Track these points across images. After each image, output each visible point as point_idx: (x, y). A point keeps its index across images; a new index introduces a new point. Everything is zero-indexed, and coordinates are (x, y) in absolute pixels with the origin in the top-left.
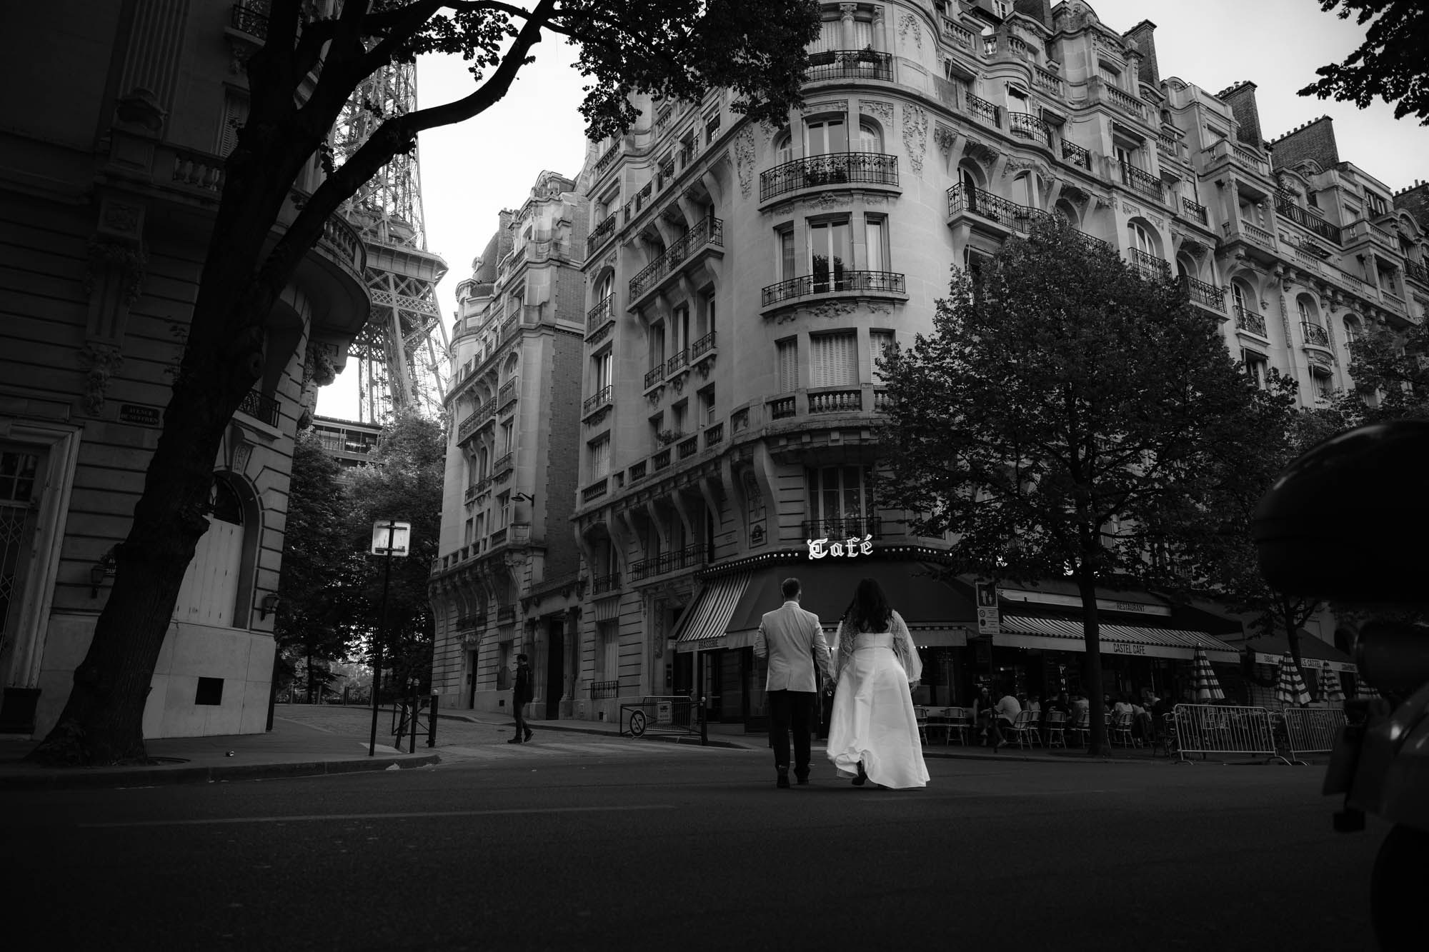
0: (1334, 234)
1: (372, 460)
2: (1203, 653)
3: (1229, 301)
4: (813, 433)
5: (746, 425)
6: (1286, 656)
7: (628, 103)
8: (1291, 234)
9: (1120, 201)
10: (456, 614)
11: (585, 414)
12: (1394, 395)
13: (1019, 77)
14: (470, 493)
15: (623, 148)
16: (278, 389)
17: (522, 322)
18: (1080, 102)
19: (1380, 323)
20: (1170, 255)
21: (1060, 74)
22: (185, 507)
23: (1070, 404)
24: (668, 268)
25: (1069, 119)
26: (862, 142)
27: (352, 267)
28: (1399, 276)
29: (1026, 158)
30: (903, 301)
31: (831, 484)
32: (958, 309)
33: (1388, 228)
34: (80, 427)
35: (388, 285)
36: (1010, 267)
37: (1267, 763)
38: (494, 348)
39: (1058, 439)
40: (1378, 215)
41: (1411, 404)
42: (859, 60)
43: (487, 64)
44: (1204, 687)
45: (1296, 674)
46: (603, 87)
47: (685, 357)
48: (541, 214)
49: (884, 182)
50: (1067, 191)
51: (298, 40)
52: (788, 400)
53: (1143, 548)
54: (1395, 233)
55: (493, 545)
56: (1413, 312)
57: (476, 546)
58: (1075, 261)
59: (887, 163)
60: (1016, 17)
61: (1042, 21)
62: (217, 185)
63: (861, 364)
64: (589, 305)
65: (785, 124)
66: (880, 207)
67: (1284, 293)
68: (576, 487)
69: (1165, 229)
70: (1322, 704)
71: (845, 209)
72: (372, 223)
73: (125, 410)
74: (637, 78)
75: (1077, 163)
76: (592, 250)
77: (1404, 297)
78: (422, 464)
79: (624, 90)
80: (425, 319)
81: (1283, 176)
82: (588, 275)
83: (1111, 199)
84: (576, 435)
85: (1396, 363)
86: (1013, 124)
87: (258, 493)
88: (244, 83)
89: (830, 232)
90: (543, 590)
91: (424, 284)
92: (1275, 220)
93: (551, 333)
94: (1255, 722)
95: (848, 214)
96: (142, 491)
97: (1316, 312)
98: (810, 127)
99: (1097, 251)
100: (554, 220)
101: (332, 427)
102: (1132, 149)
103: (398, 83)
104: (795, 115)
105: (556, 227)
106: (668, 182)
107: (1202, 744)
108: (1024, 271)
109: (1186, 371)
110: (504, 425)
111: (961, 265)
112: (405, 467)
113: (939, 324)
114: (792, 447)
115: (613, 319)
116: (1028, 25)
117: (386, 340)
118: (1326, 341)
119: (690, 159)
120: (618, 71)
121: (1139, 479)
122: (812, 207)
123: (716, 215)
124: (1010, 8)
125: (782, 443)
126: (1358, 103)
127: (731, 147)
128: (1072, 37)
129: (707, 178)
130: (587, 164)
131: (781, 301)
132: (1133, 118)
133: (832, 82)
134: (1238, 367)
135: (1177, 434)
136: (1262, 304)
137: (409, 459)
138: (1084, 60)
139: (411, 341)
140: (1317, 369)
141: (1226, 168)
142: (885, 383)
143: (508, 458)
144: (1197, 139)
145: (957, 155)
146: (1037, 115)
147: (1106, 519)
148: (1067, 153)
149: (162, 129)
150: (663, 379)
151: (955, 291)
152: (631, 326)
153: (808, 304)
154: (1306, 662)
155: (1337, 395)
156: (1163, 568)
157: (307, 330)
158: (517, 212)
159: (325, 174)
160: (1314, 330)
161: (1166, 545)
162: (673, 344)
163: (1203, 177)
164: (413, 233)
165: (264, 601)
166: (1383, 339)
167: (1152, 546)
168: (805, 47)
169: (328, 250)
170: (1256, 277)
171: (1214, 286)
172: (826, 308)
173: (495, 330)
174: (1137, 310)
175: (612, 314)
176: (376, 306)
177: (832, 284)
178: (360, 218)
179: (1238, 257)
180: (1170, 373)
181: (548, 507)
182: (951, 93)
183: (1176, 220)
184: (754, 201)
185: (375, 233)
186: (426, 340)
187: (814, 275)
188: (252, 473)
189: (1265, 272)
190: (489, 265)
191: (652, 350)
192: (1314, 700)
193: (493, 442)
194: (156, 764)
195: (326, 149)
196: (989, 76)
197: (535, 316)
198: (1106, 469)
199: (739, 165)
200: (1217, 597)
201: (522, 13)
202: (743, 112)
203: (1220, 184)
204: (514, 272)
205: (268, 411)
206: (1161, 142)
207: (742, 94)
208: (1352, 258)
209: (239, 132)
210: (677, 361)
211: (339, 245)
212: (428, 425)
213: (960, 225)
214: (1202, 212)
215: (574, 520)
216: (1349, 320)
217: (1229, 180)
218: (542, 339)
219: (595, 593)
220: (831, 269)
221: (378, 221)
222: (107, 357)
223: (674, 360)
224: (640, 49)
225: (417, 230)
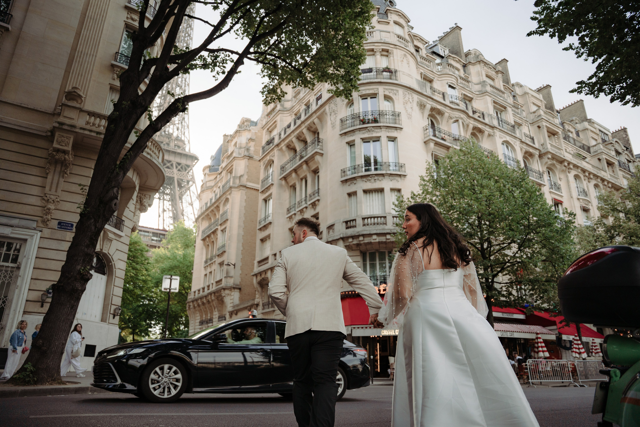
0: (588, 150)
1: (163, 246)
2: (539, 336)
3: (546, 177)
4: (364, 236)
5: (333, 232)
6: (576, 336)
7: (281, 89)
8: (570, 149)
9: (498, 133)
10: (199, 318)
11: (259, 226)
12: (617, 219)
13: (452, 81)
14: (206, 262)
15: (279, 107)
16: (124, 214)
17: (231, 184)
18: (478, 91)
19: (609, 187)
20: (520, 157)
21: (469, 79)
22: (83, 268)
23: (480, 223)
24: (298, 160)
25: (474, 98)
26: (385, 106)
27: (158, 161)
28: (616, 167)
29: (457, 114)
30: (405, 176)
31: (373, 259)
32: (429, 180)
33: (610, 146)
34: (40, 231)
35: (173, 167)
36: (452, 162)
37: (569, 386)
38: (218, 196)
39: (475, 239)
40: (605, 141)
41: (624, 223)
42: (383, 71)
43: (221, 74)
44: (540, 351)
45: (580, 344)
46: (270, 82)
47: (306, 200)
48: (241, 136)
49: (395, 123)
50: (475, 128)
51: (141, 66)
52: (353, 220)
53: (513, 288)
54: (613, 149)
55: (217, 286)
56: (623, 182)
57: (208, 286)
58: (480, 159)
59: (396, 115)
60: (450, 56)
61: (461, 57)
62: (104, 127)
63: (386, 204)
64: (262, 176)
65: (351, 98)
66: (393, 134)
67: (568, 174)
68: (254, 260)
69: (517, 145)
70: (592, 358)
71: (378, 135)
72: (167, 140)
73: (59, 223)
74: (286, 79)
75: (479, 117)
76: (264, 152)
77: (618, 176)
78: (185, 248)
79: (280, 84)
80: (188, 182)
81: (565, 124)
82: (262, 163)
83: (494, 132)
84: (255, 235)
85: (617, 205)
86: (451, 99)
87: (113, 261)
88: (117, 83)
89: (372, 144)
90: (239, 308)
91: (188, 166)
92: (563, 143)
93: (245, 189)
94: (563, 367)
95: (379, 137)
96: (65, 259)
97: (582, 183)
98: (362, 99)
99: (489, 155)
100: (247, 138)
101: (146, 231)
102: (502, 111)
103: (182, 81)
104: (355, 94)
105: (248, 142)
106: (298, 122)
107: (540, 377)
108: (458, 164)
109: (529, 209)
110: (222, 231)
111: (431, 161)
112: (177, 249)
113: (421, 187)
114: (355, 242)
115: (273, 183)
116: (455, 59)
117: (171, 191)
118: (587, 195)
119: (308, 112)
120: (277, 75)
121: (511, 257)
122: (364, 133)
123: (320, 137)
124: (447, 52)
125: (350, 240)
126: (594, 96)
127: (327, 107)
128: (474, 64)
129: (316, 121)
130: (263, 114)
131: (349, 175)
132: (501, 98)
133: (372, 81)
134: (551, 207)
135: (526, 237)
136: (560, 178)
137: (179, 246)
138: (479, 74)
139: (182, 192)
140: (584, 207)
141: (541, 120)
142: (397, 213)
143: (224, 246)
144: (528, 108)
145: (427, 112)
146: (461, 96)
147: (496, 275)
148: (474, 112)
149: (83, 103)
150: (295, 210)
151: (428, 172)
152: (281, 186)
153: (362, 177)
154: (584, 339)
155: (593, 219)
156: (521, 297)
157: (137, 189)
158: (231, 135)
159: (149, 122)
160: (582, 190)
161: (523, 287)
162: (300, 194)
163: (532, 124)
164: (185, 144)
165: (115, 310)
166: (611, 195)
167: (517, 287)
168: (359, 67)
169: (148, 154)
170: (556, 167)
171: (539, 171)
172: (370, 178)
173: (219, 187)
174: (507, 182)
175: (272, 180)
176: (167, 176)
177: (373, 167)
178: (162, 138)
179: (549, 159)
180: (522, 210)
181: (242, 269)
182: (424, 86)
183: (522, 142)
184: (338, 131)
185: (168, 144)
186: (188, 191)
187: (365, 164)
188: (111, 252)
189: (560, 165)
190: (217, 159)
191: (290, 197)
192: (589, 356)
193: (217, 238)
194: (65, 384)
195: (150, 111)
196: (440, 79)
197: (237, 181)
198: (497, 252)
199: (330, 115)
200: (546, 310)
201: (237, 53)
202: (332, 93)
203: (539, 127)
204: (229, 162)
205: (119, 225)
206: (514, 109)
207: (332, 85)
208: (596, 159)
209: (115, 105)
210: (302, 202)
211: (153, 151)
212: (188, 230)
213: (429, 142)
214: (533, 139)
215: (253, 275)
216: (596, 186)
217: (543, 125)
218: (241, 191)
219: (264, 309)
220: (372, 161)
221: (170, 139)
222: (53, 201)
223: (300, 202)
224: (287, 67)
225: (186, 143)
